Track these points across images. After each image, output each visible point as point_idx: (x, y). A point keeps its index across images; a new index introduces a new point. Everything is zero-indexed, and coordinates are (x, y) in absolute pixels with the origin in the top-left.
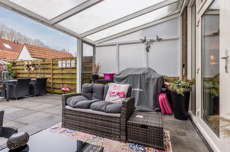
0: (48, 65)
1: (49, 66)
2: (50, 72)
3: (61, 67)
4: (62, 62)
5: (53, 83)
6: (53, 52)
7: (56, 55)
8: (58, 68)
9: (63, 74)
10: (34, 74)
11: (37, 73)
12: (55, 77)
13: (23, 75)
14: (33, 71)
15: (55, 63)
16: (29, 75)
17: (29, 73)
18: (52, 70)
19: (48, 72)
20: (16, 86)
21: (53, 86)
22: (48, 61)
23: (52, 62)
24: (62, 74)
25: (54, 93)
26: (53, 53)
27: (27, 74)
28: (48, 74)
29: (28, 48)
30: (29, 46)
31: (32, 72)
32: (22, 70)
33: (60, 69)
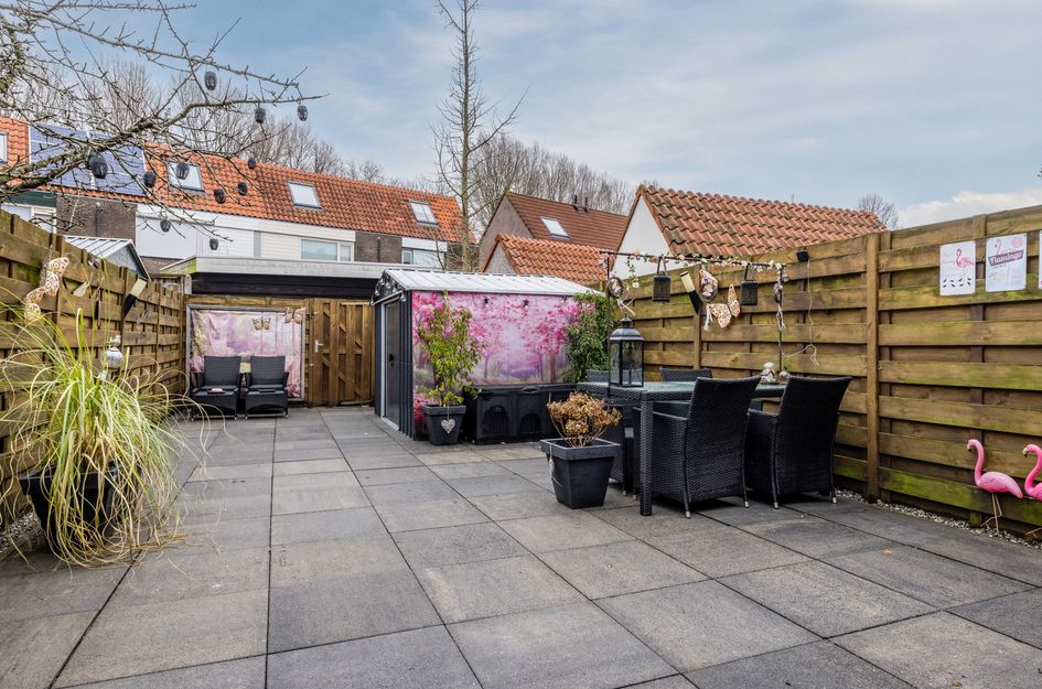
0: (839, 284)
1: (845, 295)
2: (857, 337)
3: (971, 290)
4: (981, 246)
5: (880, 418)
6: (772, 216)
7: (787, 232)
8: (932, 304)
9: (990, 354)
10: (732, 346)
11: (752, 343)
12: (904, 375)
13: (665, 353)
14: (728, 327)
15: (900, 264)
16: (700, 354)
17: (702, 342)
18: (879, 322)
19: (842, 337)
20: (684, 427)
21: (878, 437)
22: (837, 258)
23: (877, 262)
24: (983, 351)
25: (892, 493)
26: (771, 221)
27: (688, 346)
28: (832, 350)
29: (658, 210)
30: (659, 201)
31: (721, 338)
32: (660, 323)
33: (958, 313)
